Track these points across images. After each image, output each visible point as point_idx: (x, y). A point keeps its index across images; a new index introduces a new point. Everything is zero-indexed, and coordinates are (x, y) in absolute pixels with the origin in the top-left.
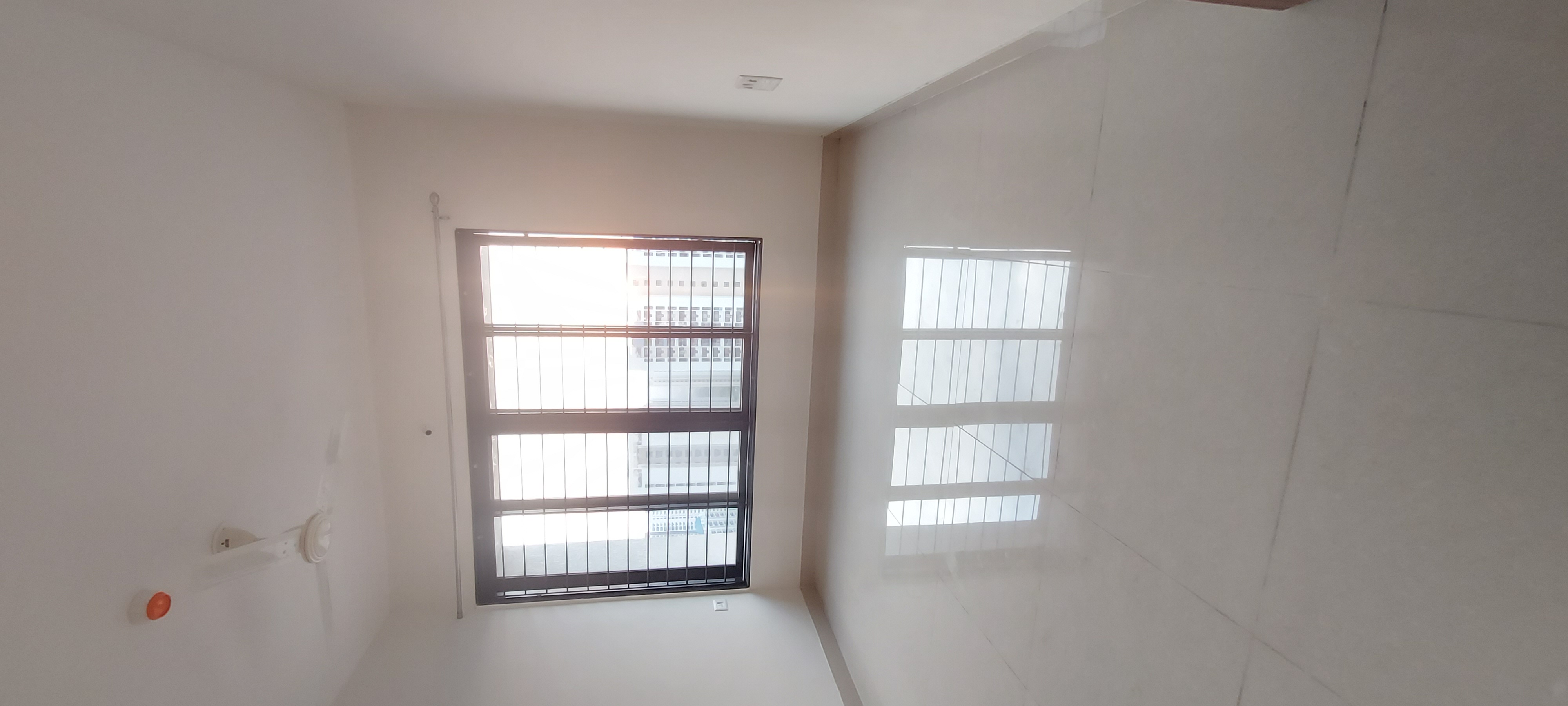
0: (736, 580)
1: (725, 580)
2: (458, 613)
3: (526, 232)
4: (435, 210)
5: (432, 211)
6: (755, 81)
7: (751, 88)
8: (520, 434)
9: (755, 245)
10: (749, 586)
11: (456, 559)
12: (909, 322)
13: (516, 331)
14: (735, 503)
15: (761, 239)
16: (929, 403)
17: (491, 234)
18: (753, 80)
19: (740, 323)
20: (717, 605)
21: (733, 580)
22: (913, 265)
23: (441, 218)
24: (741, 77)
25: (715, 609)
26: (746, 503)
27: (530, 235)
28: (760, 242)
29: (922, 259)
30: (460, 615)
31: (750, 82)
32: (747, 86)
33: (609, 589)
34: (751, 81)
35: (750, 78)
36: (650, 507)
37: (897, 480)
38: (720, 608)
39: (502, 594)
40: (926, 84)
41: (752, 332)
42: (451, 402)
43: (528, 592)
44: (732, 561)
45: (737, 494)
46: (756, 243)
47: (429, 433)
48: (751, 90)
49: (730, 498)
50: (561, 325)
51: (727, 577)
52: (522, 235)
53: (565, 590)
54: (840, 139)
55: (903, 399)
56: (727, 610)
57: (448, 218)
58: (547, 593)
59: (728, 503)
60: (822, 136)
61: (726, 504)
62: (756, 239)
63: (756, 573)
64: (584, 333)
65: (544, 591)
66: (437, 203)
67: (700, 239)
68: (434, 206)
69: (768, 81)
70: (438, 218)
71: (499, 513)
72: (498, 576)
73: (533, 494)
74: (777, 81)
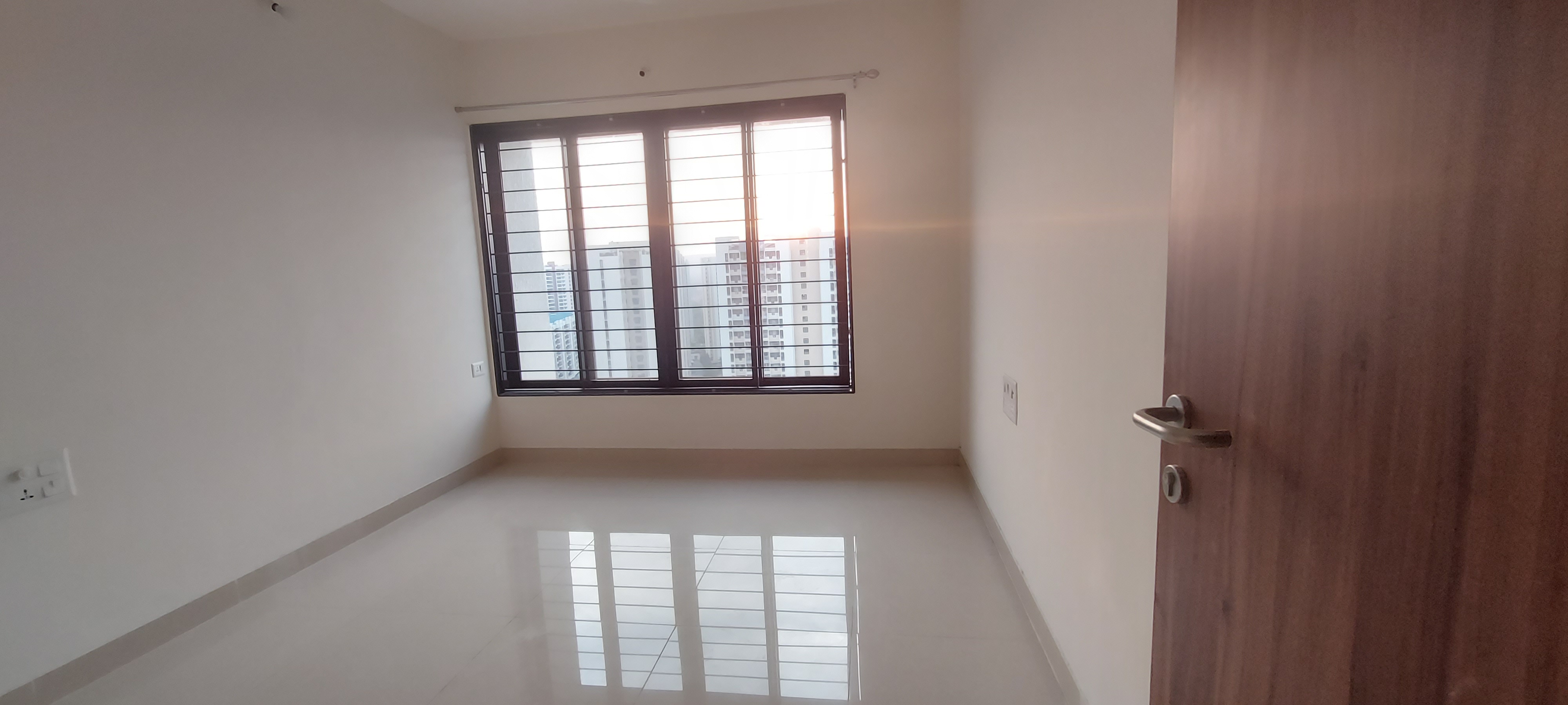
0: (505, 381)
1: (505, 371)
2: (461, 108)
3: (846, 160)
4: (862, 74)
5: (860, 72)
6: (1012, 397)
7: (1005, 391)
8: (645, 162)
9: (848, 386)
10: (499, 396)
11: (516, 104)
12: (779, 543)
13: (748, 154)
14: (585, 377)
15: (853, 392)
16: (698, 588)
17: (842, 122)
18: (1013, 395)
19: (768, 373)
20: (478, 365)
21: (505, 378)
22: (837, 544)
23: (855, 80)
24: (1015, 383)
25: (473, 364)
26: (586, 389)
27: (844, 165)
28: (851, 390)
29: (844, 574)
30: (458, 109)
31: (1011, 391)
32: (1006, 388)
33: (493, 274)
34: (1013, 393)
35: (1015, 392)
36: (575, 272)
37: (617, 539)
38: (475, 369)
39: (482, 149)
40: (1022, 572)
41: (759, 387)
42: (674, 94)
43: (485, 175)
44: (525, 377)
45: (595, 379)
46: (850, 387)
47: (642, 74)
48: (1003, 390)
49: (590, 372)
50: (756, 197)
51: (508, 373)
52: (843, 158)
53: (489, 211)
54: (959, 466)
55: (700, 541)
56: (473, 376)
57: (855, 87)
58: (485, 193)
59: (584, 370)
60: (960, 447)
61: (584, 368)
62: (853, 387)
63: (514, 404)
64: (749, 220)
65: (486, 190)
66: (869, 77)
67: (851, 332)
68: (866, 74)
69: (1013, 409)
70: (855, 77)
71: (565, 143)
72: (500, 144)
73: (585, 177)
74: (1015, 420)
